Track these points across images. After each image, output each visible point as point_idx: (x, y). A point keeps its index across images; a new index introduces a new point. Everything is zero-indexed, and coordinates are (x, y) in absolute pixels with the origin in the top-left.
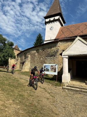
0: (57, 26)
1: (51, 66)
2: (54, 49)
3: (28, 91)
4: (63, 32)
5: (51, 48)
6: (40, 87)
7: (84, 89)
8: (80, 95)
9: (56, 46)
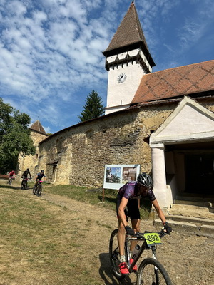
0: (134, 73)
1: (125, 169)
2: (129, 127)
3: (67, 235)
4: (149, 87)
5: (123, 125)
6: (97, 222)
7: (206, 223)
8: (197, 238)
9: (133, 120)
